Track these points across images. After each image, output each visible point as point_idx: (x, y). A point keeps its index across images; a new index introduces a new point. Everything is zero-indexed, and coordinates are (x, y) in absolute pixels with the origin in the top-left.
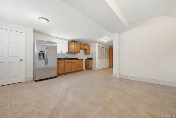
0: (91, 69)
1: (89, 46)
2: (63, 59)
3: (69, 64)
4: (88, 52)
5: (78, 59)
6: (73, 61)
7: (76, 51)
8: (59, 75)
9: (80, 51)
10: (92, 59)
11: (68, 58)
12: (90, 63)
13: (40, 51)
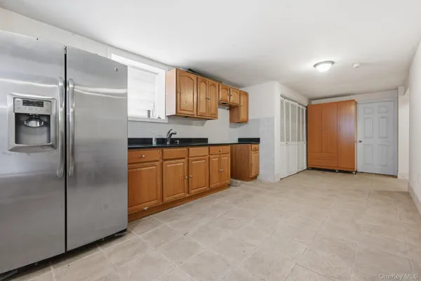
0: (255, 178)
1: (246, 94)
2: (154, 143)
3: (181, 163)
4: (243, 117)
5: (209, 142)
6: (194, 151)
7: (202, 110)
8: (135, 216)
9: (216, 111)
10: (257, 141)
11: (173, 136)
12: (253, 155)
13: (27, 102)
